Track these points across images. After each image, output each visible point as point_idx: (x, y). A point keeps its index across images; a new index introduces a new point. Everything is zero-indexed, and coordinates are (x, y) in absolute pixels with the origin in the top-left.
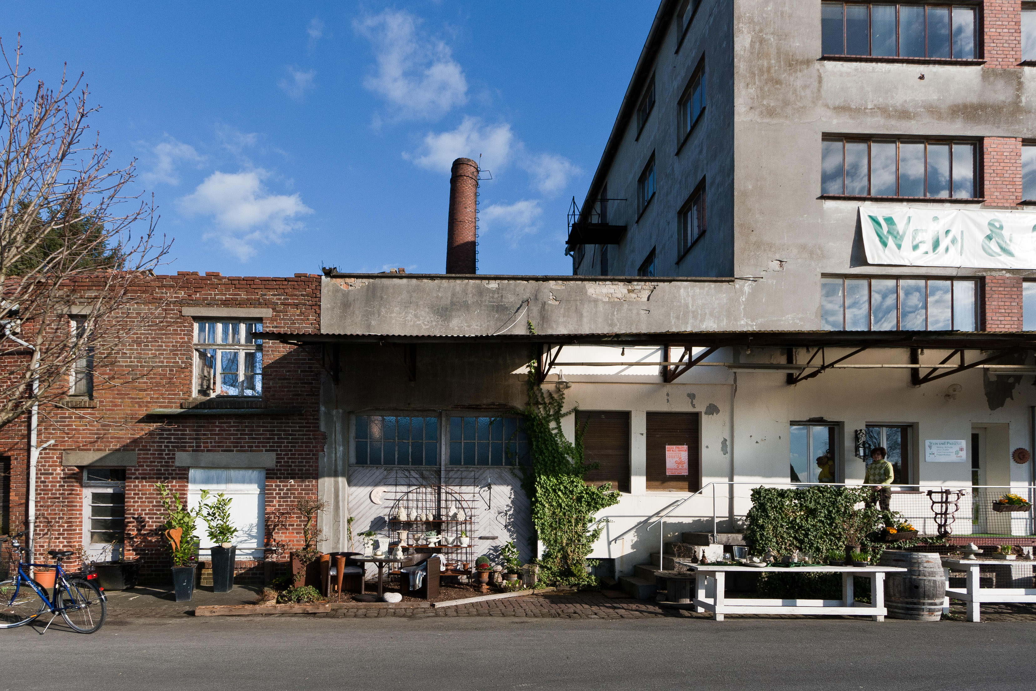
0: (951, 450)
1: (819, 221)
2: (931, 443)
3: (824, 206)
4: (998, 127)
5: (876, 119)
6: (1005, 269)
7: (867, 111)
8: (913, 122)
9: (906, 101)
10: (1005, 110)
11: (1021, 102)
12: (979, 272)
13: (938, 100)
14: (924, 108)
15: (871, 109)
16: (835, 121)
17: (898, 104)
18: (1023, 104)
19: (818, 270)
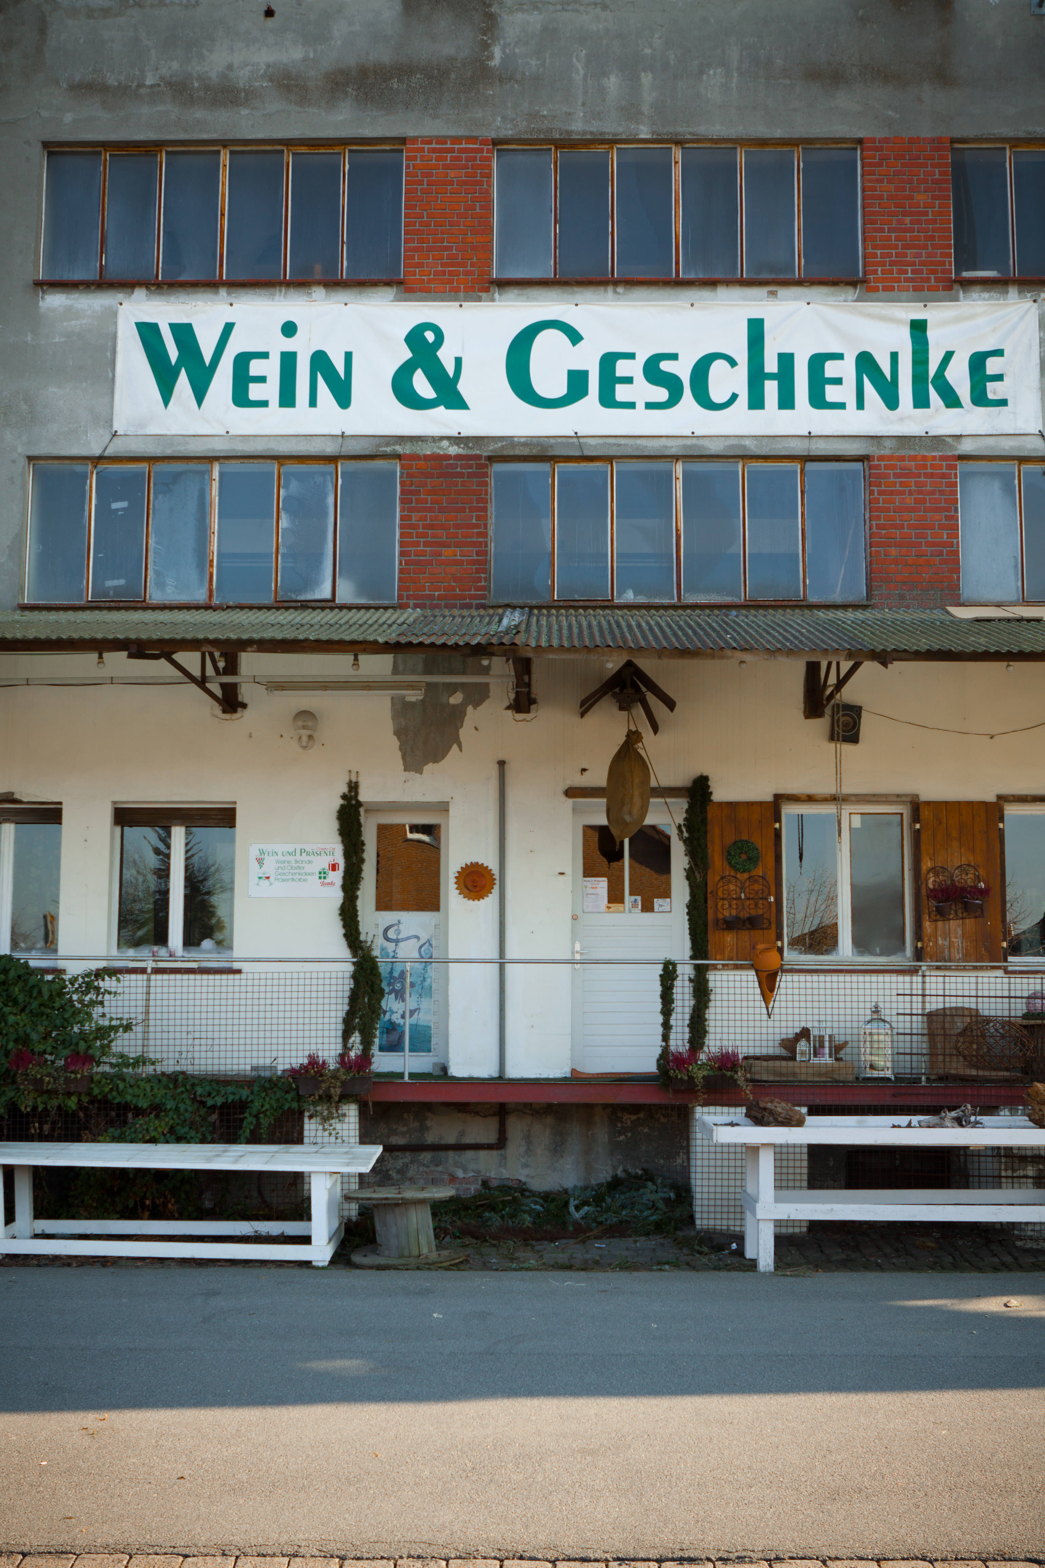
0: (308, 868)
1: (29, 339)
2: (262, 852)
3: (41, 304)
4: (435, 117)
5: (161, 108)
6: (448, 438)
7: (143, 91)
8: (244, 112)
9: (230, 67)
10: (453, 76)
11: (491, 57)
12: (387, 445)
13: (305, 60)
14: (271, 80)
15: (152, 86)
16: (69, 117)
17: (213, 75)
18: (496, 61)
19: (20, 450)
